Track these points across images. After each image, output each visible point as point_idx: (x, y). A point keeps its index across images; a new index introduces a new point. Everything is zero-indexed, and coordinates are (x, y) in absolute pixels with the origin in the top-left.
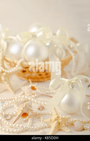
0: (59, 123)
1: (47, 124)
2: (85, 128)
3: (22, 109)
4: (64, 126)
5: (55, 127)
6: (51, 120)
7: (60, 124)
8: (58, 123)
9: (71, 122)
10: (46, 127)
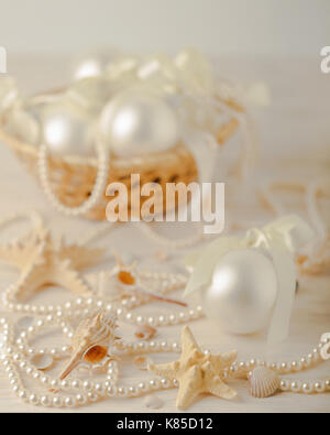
0: (203, 373)
1: (167, 378)
2: (284, 385)
3: (86, 333)
4: (218, 382)
5: (191, 385)
6: (177, 365)
7: (206, 376)
8: (200, 374)
9: (239, 369)
10: (162, 389)
